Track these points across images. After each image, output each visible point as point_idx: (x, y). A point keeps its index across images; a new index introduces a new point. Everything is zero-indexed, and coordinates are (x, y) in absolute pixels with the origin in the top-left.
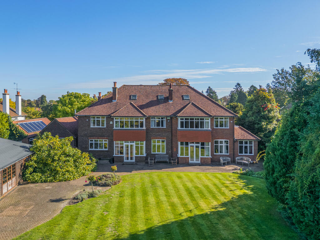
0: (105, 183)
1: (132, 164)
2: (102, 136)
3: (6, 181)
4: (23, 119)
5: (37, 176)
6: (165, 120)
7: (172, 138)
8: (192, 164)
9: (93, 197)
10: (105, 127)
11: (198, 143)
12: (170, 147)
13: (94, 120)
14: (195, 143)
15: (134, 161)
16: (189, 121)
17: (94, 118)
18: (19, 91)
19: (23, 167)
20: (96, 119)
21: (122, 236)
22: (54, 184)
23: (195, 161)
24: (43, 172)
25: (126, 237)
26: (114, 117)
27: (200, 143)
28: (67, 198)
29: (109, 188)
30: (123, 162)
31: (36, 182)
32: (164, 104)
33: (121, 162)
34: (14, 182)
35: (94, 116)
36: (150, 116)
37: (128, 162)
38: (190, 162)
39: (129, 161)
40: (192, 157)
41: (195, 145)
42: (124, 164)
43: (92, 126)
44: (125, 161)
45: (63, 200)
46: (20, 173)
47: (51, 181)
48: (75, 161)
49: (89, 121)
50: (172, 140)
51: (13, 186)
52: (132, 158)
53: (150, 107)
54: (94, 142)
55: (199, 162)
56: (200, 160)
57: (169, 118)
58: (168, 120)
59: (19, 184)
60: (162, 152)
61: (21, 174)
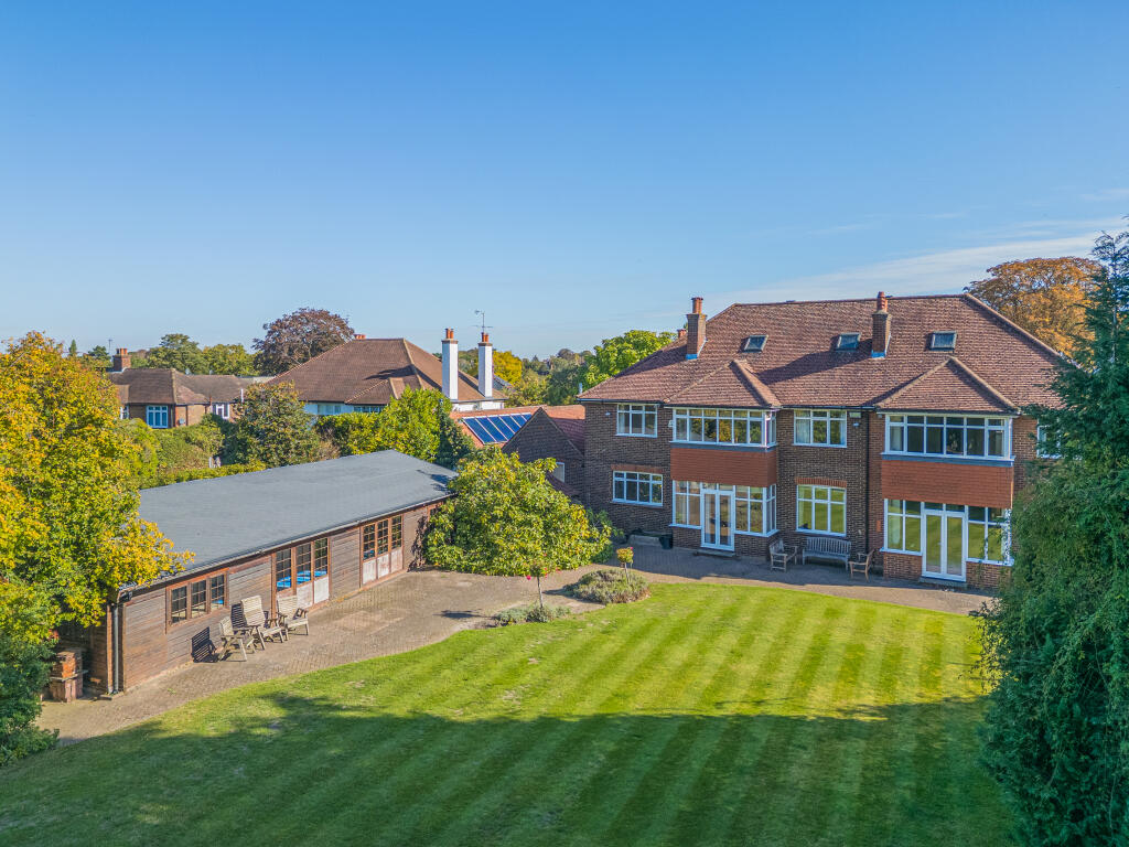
0: (594, 594)
1: (722, 557)
2: (646, 463)
3: (373, 555)
4: (497, 406)
5: (453, 553)
6: (844, 419)
7: (867, 484)
8: (931, 581)
9: (538, 620)
10: (656, 436)
11: (961, 508)
12: (860, 515)
13: (627, 415)
14: (944, 505)
15: (731, 548)
16: (925, 425)
17: (627, 408)
18: (486, 331)
19: (425, 528)
20: (631, 412)
21: (523, 716)
22: (482, 578)
23: (943, 572)
24: (468, 546)
25: (526, 720)
26: (672, 405)
27: (966, 508)
28: (481, 613)
29: (599, 606)
30: (698, 547)
31: (446, 568)
32: (851, 367)
33: (692, 546)
34: (398, 560)
35: (626, 403)
36: (790, 406)
37: (714, 550)
38: (925, 573)
39: (717, 545)
40: (934, 558)
41: (944, 515)
42: (698, 554)
43: (620, 432)
44: (704, 545)
45: (470, 616)
46: (416, 542)
47: (479, 571)
48: (547, 527)
49: (613, 416)
50: (867, 490)
51: (393, 570)
52: (724, 540)
53: (798, 375)
54: (625, 480)
55: (963, 578)
56: (964, 570)
57: (858, 415)
58: (856, 419)
59: (413, 567)
60: (832, 531)
61: (419, 543)
